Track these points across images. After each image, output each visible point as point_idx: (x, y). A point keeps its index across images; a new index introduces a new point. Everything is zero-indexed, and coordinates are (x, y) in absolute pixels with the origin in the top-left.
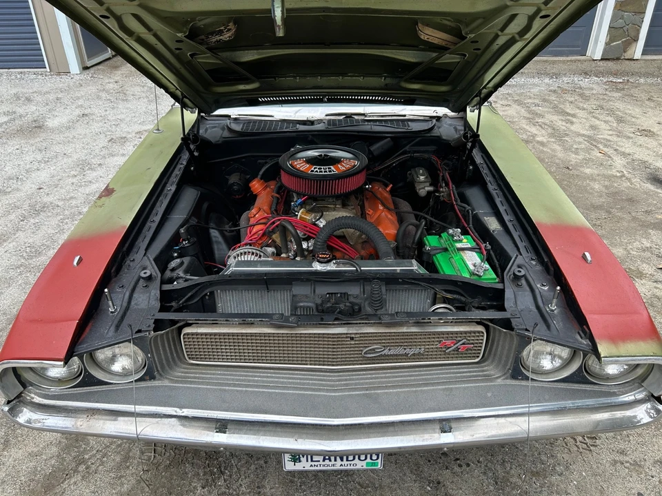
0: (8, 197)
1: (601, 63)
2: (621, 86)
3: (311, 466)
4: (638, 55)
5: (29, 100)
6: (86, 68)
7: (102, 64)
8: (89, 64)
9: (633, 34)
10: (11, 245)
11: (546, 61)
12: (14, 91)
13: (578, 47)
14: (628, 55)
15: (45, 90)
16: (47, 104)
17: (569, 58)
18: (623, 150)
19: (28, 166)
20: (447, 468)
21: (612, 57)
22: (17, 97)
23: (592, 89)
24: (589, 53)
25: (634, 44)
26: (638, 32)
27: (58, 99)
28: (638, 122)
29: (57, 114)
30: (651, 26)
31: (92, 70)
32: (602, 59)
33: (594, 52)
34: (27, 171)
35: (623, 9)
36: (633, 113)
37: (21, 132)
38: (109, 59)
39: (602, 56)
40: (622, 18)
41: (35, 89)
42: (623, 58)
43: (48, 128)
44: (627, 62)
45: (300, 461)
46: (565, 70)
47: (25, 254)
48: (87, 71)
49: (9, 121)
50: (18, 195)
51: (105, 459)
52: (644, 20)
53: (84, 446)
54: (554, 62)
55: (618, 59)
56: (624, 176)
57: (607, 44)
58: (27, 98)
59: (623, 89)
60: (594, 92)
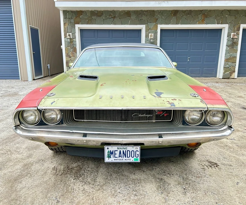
0: (4, 111)
1: (223, 79)
2: (230, 86)
3: (115, 160)
4: (236, 77)
5: (13, 87)
6: (34, 80)
7: (40, 79)
8: (35, 78)
9: (233, 70)
10: (5, 122)
11: (202, 79)
12: (7, 85)
13: (213, 74)
14: (232, 77)
15: (19, 85)
16: (19, 89)
17: (211, 78)
18: (231, 101)
19: (12, 103)
20: (165, 175)
21: (226, 78)
22: (8, 87)
23: (220, 86)
24: (217, 76)
25: (234, 73)
26: (235, 69)
27: (23, 87)
28: (237, 94)
29: (22, 91)
30: (239, 67)
31: (36, 80)
32: (223, 78)
33: (219, 76)
34: (11, 105)
35: (228, 61)
36: (235, 92)
37: (9, 95)
38: (42, 78)
39: (223, 77)
40: (228, 64)
41: (15, 85)
42: (230, 78)
43: (19, 95)
44: (232, 79)
45: (111, 158)
46: (209, 81)
47: (9, 124)
48: (34, 81)
49: (5, 93)
50: (8, 110)
51: (38, 173)
52: (236, 65)
53: (30, 170)
54: (205, 79)
55: (229, 78)
56: (232, 107)
57: (224, 73)
58: (12, 87)
59: (231, 86)
60: (220, 87)
